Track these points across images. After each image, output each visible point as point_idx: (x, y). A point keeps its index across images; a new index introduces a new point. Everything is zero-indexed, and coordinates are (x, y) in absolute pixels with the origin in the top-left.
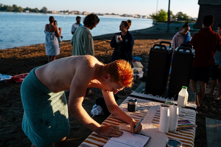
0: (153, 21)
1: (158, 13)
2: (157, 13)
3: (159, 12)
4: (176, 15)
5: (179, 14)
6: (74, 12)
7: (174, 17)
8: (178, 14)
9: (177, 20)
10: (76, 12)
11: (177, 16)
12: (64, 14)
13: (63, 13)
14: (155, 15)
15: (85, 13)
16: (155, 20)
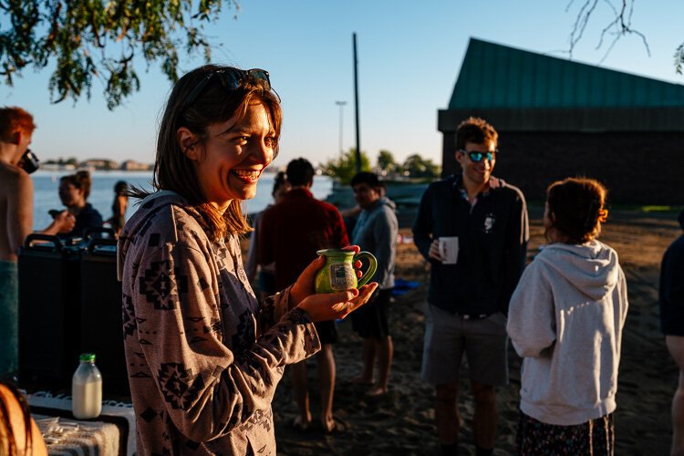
0: (334, 183)
1: (345, 159)
2: (341, 159)
3: (347, 155)
4: (405, 164)
5: (412, 159)
6: (93, 163)
7: (398, 170)
8: (410, 161)
9: (410, 176)
10: (101, 164)
11: (407, 167)
12: (60, 170)
13: (56, 167)
14: (336, 164)
15: (129, 166)
16: (338, 179)
